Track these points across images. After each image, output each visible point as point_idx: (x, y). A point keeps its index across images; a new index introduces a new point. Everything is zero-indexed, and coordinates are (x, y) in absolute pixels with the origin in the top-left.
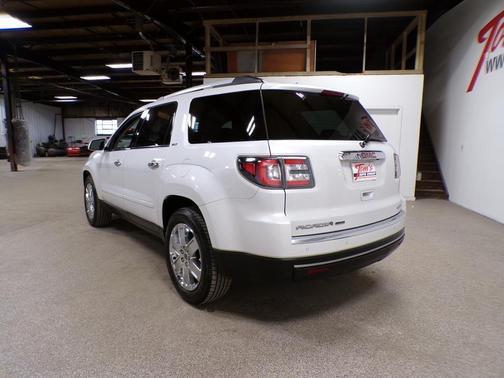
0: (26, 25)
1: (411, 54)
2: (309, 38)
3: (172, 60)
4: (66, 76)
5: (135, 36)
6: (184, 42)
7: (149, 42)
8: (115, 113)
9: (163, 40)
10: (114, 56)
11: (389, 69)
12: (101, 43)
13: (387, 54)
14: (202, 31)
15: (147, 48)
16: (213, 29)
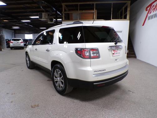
0: (5, 4)
1: (126, 14)
2: (95, 9)
3: (51, 15)
4: (16, 20)
5: (40, 8)
6: (55, 10)
7: (44, 10)
8: (32, 32)
9: (48, 9)
10: (32, 14)
11: (118, 19)
12: (28, 10)
13: (118, 14)
14: (61, 6)
15: (43, 12)
16: (65, 6)
